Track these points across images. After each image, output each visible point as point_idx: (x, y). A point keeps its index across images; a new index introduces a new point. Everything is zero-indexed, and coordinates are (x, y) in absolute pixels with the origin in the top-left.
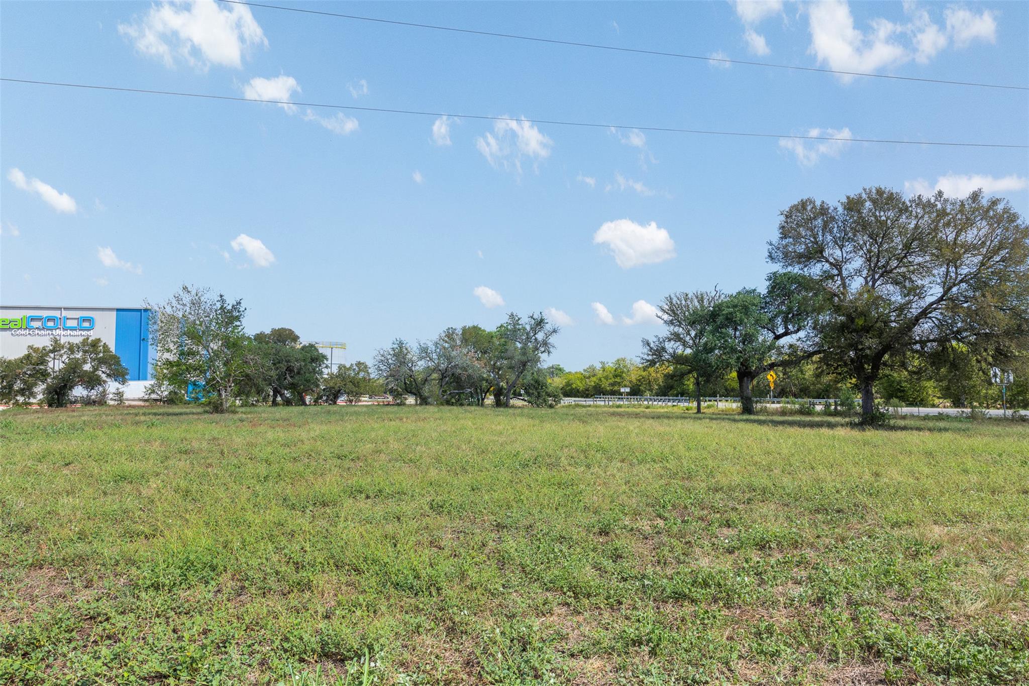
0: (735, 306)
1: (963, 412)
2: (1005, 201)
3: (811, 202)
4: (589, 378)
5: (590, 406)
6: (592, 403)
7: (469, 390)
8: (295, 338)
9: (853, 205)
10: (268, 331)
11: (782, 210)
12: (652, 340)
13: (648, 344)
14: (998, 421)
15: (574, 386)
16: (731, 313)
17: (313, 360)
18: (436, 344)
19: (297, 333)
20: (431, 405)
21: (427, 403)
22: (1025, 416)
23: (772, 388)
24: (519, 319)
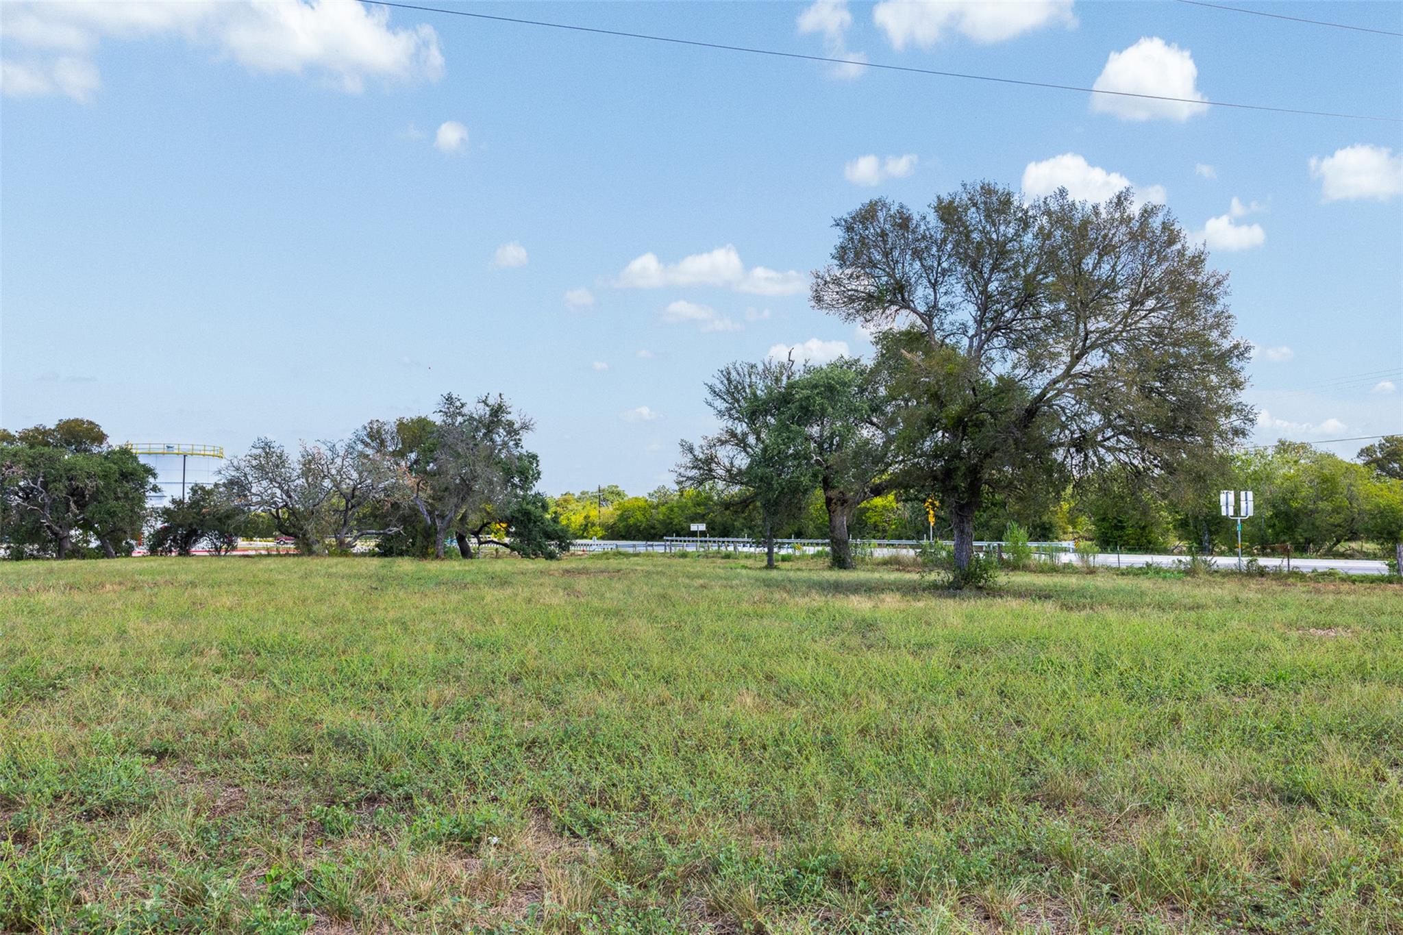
0: (816, 386)
1: (1180, 561)
2: (1166, 210)
3: (884, 205)
4: (656, 507)
5: (637, 555)
6: (642, 550)
7: (395, 529)
8: (100, 438)
9: (948, 212)
10: (51, 425)
11: (837, 216)
12: (698, 443)
13: (691, 450)
14: (1228, 574)
15: (631, 521)
16: (808, 398)
17: (125, 476)
18: (350, 449)
19: (104, 430)
20: (317, 555)
21: (310, 553)
22: (1266, 567)
23: (932, 524)
24: (463, 405)
